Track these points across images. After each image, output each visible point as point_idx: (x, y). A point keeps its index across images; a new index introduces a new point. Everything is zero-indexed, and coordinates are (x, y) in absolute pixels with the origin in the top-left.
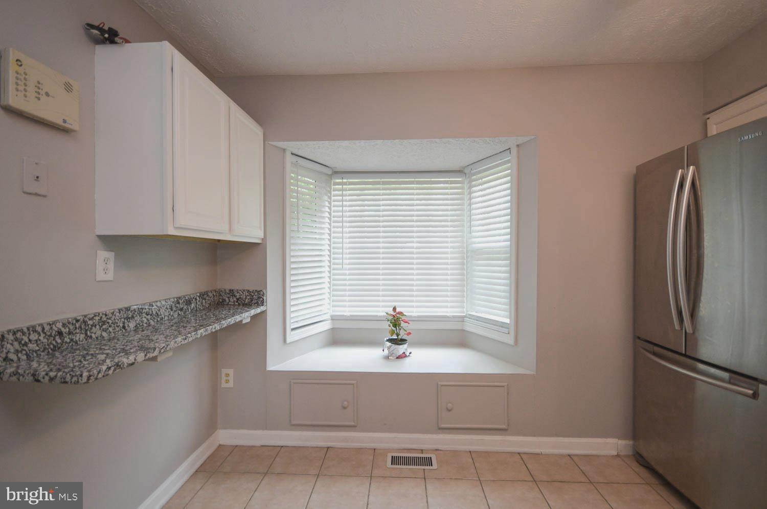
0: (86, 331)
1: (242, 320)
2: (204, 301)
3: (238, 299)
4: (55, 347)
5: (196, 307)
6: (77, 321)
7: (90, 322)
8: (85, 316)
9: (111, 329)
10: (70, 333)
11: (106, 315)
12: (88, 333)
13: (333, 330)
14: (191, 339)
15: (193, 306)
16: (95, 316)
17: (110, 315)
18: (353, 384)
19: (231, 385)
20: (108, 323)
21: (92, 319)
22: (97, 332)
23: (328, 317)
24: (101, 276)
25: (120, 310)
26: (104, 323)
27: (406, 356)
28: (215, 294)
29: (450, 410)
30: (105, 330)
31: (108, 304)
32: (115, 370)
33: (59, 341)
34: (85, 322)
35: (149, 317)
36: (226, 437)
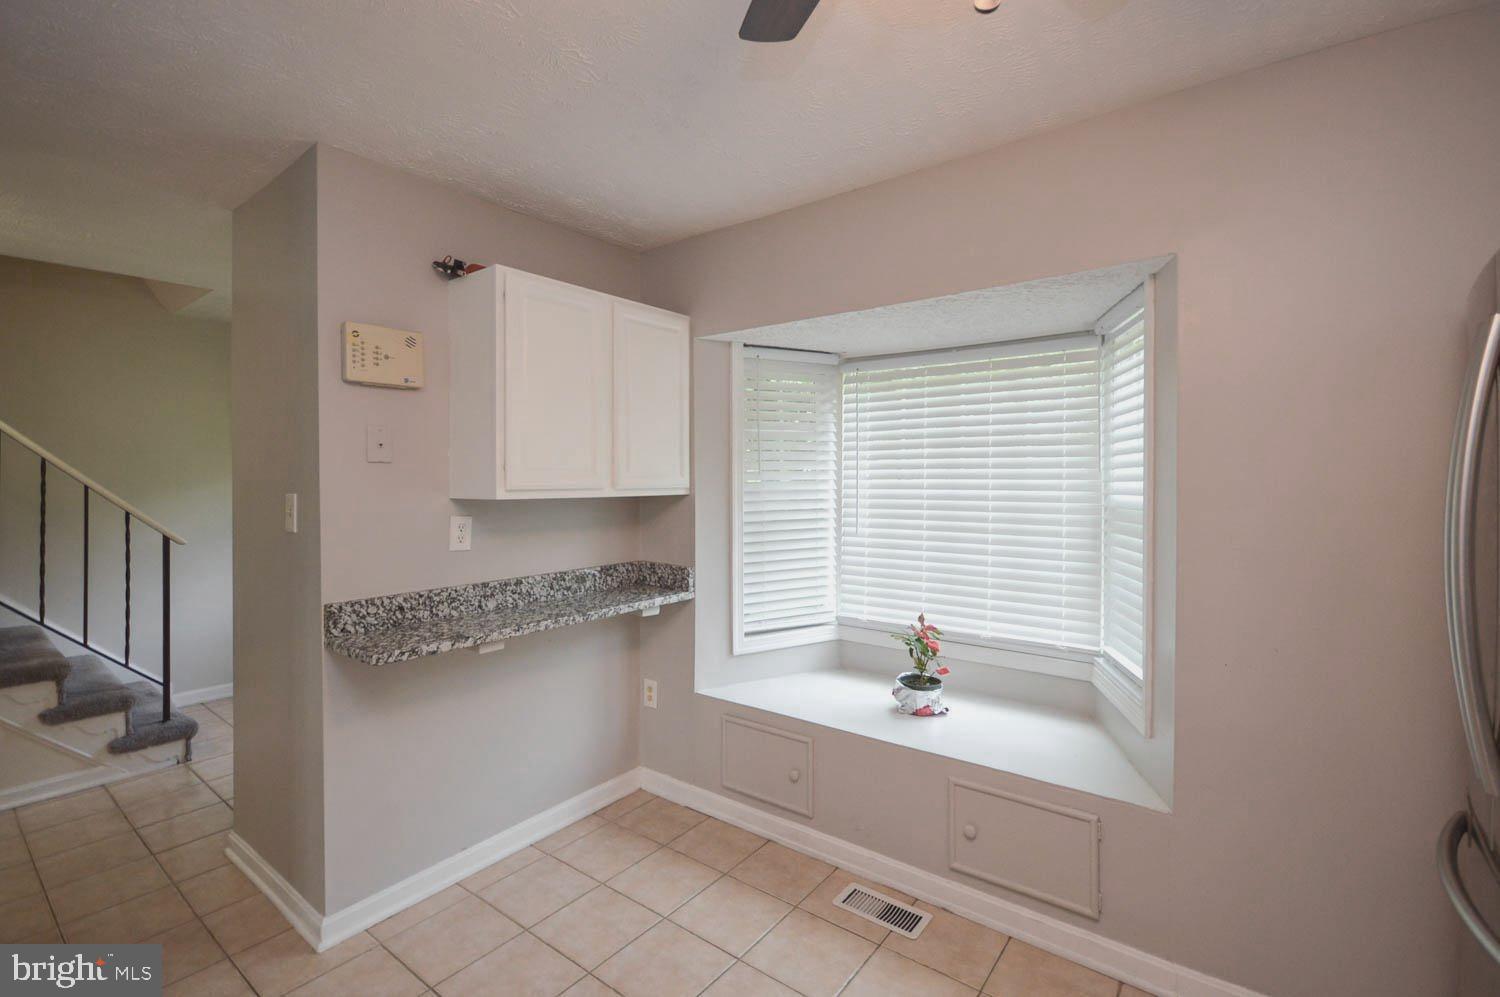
0: (432, 607)
1: (641, 611)
2: (609, 579)
3: (660, 578)
4: (395, 622)
5: (595, 586)
6: (421, 596)
7: (437, 599)
8: (431, 591)
9: (462, 608)
10: (412, 609)
11: (456, 591)
12: (434, 610)
13: (840, 643)
14: (526, 632)
15: (588, 584)
16: (442, 591)
17: (462, 592)
18: (806, 743)
19: (653, 704)
20: (459, 600)
21: (439, 594)
22: (444, 610)
23: (831, 618)
24: (454, 546)
25: (474, 586)
26: (454, 600)
27: (933, 714)
28: (630, 568)
29: (971, 839)
30: (456, 609)
31: (459, 578)
32: (410, 656)
33: (400, 616)
34: (429, 598)
35: (516, 596)
36: (649, 779)
